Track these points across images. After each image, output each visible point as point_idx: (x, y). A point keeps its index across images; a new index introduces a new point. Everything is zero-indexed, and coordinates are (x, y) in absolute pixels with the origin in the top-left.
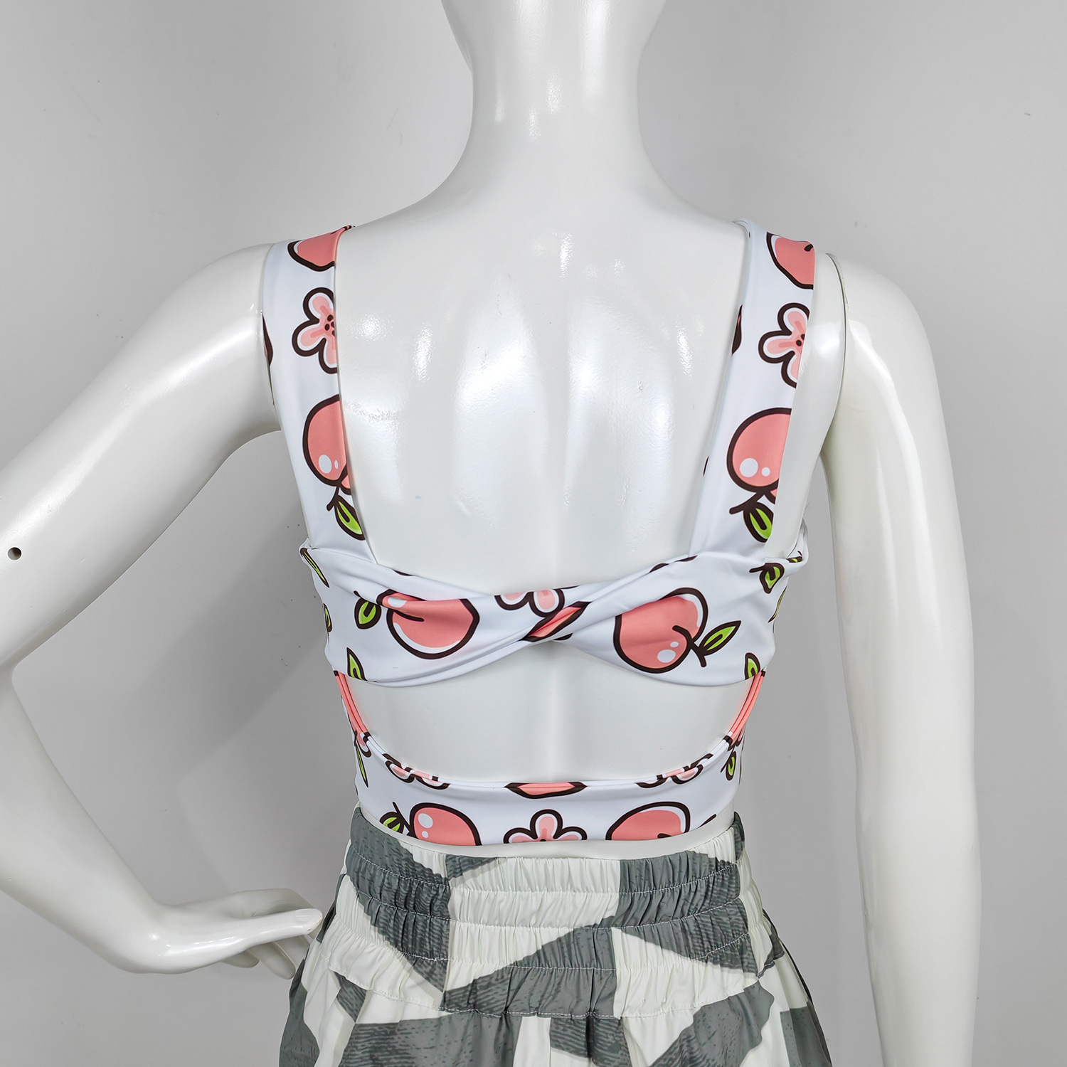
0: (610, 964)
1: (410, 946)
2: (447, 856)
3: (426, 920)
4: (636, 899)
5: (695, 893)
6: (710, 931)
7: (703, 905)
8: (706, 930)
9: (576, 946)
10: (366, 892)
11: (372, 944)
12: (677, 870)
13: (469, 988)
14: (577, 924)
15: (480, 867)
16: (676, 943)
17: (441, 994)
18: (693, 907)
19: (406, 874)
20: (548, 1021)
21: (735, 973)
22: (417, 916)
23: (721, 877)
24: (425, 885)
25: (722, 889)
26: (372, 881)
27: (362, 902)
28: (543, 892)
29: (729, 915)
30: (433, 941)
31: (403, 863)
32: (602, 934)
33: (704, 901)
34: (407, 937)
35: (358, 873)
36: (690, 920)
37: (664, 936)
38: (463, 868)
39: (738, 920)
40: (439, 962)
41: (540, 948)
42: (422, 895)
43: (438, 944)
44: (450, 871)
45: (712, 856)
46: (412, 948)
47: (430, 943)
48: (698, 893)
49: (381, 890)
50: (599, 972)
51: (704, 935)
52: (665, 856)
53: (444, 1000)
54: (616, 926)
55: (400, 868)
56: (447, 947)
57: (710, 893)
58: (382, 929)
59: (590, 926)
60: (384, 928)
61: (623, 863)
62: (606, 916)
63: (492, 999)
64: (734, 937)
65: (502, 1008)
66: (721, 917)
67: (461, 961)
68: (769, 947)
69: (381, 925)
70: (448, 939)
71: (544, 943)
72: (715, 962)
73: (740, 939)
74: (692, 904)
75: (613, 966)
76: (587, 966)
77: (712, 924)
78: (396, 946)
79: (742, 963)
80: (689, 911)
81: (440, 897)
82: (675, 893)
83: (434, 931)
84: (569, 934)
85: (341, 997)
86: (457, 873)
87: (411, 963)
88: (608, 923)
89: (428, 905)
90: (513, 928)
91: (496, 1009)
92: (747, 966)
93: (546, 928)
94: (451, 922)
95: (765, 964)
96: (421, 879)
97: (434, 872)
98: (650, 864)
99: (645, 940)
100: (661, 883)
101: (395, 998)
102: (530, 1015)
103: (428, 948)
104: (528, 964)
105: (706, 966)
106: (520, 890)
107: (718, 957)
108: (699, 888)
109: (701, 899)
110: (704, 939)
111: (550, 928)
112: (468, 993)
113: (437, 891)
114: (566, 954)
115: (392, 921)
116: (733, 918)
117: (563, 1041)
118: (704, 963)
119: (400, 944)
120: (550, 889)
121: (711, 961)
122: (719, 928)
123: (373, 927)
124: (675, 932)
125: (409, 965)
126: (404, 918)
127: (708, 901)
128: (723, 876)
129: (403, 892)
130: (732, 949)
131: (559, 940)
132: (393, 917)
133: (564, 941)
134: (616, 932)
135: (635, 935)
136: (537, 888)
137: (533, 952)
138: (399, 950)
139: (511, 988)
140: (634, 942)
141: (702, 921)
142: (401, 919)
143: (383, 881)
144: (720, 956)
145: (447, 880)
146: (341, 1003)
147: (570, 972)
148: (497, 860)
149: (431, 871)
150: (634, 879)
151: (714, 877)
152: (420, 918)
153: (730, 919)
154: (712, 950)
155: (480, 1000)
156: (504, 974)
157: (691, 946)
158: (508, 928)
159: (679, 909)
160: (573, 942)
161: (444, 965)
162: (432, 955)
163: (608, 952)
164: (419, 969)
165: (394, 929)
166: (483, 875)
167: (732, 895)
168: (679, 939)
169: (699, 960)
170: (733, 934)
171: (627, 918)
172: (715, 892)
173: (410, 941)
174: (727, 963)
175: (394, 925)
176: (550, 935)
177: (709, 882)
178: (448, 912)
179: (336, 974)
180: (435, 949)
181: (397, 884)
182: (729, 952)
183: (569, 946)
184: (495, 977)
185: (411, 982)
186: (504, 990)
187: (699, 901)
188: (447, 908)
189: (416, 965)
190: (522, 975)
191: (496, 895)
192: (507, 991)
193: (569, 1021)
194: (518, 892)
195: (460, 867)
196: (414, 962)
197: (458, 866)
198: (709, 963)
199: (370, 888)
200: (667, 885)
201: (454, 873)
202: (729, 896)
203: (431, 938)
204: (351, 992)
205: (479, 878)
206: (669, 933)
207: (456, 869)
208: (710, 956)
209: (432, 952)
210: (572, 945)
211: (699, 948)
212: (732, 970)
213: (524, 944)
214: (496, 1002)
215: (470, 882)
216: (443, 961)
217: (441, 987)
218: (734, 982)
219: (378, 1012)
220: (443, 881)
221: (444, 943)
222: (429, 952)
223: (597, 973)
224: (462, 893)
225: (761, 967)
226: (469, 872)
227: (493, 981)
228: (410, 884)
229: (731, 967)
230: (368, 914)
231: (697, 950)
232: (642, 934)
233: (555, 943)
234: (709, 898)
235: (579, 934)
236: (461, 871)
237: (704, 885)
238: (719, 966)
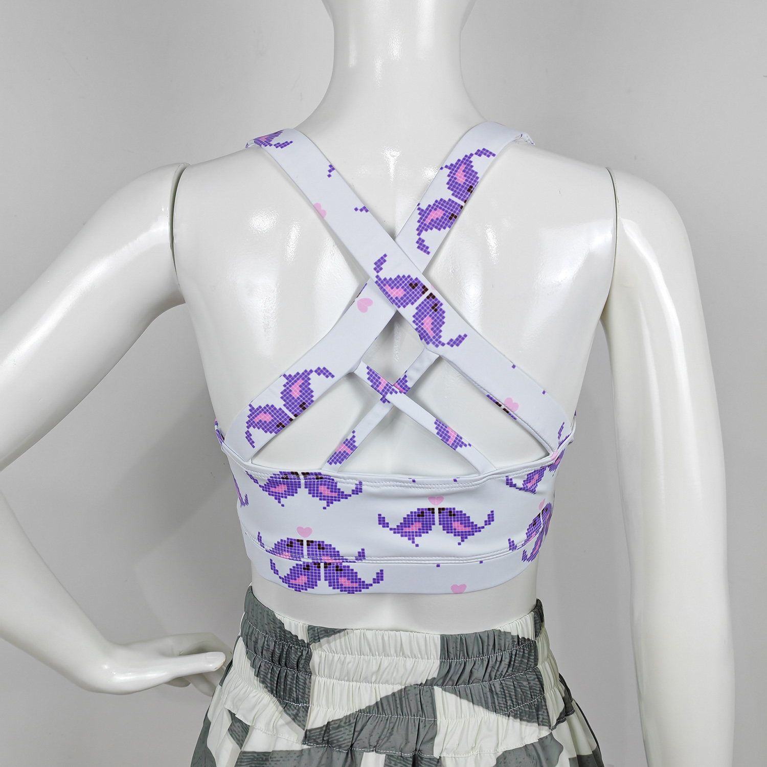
0: (433, 715)
1: (282, 693)
2: (309, 626)
3: (294, 674)
4: (453, 665)
5: (501, 662)
6: (512, 692)
7: (507, 671)
8: (509, 691)
9: (407, 700)
10: (253, 650)
11: (255, 690)
12: (486, 644)
13: (324, 728)
14: (407, 683)
15: (333, 636)
16: (485, 701)
17: (303, 732)
18: (499, 673)
19: (280, 639)
20: (383, 757)
21: (531, 726)
22: (288, 671)
23: (522, 650)
24: (293, 648)
25: (523, 660)
26: (256, 642)
27: (249, 658)
28: (381, 657)
29: (528, 680)
30: (299, 691)
31: (278, 630)
32: (427, 691)
33: (508, 669)
34: (280, 687)
35: (247, 636)
36: (497, 683)
37: (475, 695)
38: (320, 636)
39: (536, 684)
40: (303, 707)
41: (379, 700)
42: (291, 655)
43: (303, 693)
44: (311, 638)
45: (514, 633)
46: (284, 695)
47: (296, 692)
48: (502, 662)
49: (262, 650)
50: (424, 720)
51: (507, 695)
52: (476, 633)
53: (306, 736)
54: (438, 686)
55: (275, 634)
56: (310, 696)
57: (512, 663)
58: (262, 679)
59: (417, 685)
60: (263, 678)
62: (429, 678)
63: (342, 737)
64: (532, 698)
65: (348, 746)
66: (522, 682)
67: (319, 707)
68: (562, 706)
69: (262, 676)
70: (310, 689)
71: (382, 696)
72: (515, 717)
73: (537, 699)
74: (498, 670)
75: (435, 717)
76: (414, 716)
77: (514, 687)
78: (272, 693)
79: (538, 718)
80: (495, 676)
81: (304, 657)
82: (484, 661)
83: (300, 683)
84: (401, 690)
85: (231, 730)
86: (316, 640)
87: (282, 707)
88: (431, 683)
89: (296, 663)
90: (359, 684)
91: (343, 746)
92: (542, 721)
93: (384, 685)
94: (312, 677)
95: (557, 720)
96: (290, 643)
97: (300, 638)
98: (464, 639)
99: (460, 698)
100: (473, 653)
101: (270, 733)
102: (370, 751)
103: (295, 696)
104: (370, 711)
105: (508, 719)
106: (363, 654)
107: (518, 713)
108: (503, 659)
109: (505, 667)
110: (508, 698)
111: (387, 685)
112: (323, 732)
113: (302, 653)
114: (399, 706)
115: (270, 674)
116: (532, 682)
118: (507, 718)
119: (275, 692)
120: (387, 655)
121: (512, 716)
122: (520, 690)
123: (256, 677)
124: (485, 692)
125: (281, 708)
126: (278, 672)
127: (511, 669)
128: (524, 649)
129: (277, 651)
130: (530, 707)
131: (394, 694)
132: (270, 671)
133: (397, 695)
134: (437, 690)
135: (452, 693)
136: (377, 654)
137: (373, 702)
138: (274, 696)
139: (356, 730)
140: (451, 698)
141: (506, 684)
142: (276, 673)
143: (264, 643)
144: (520, 712)
145: (308, 644)
146: (231, 735)
147: (401, 719)
148: (346, 631)
149: (297, 637)
150: (451, 650)
151: (517, 650)
152: (290, 673)
153: (529, 683)
154: (514, 707)
155: (332, 738)
156: (351, 718)
157: (497, 704)
158: (354, 683)
159: (487, 674)
160: (404, 697)
161: (306, 709)
162: (297, 701)
163: (431, 705)
164: (288, 711)
165: (271, 680)
166: (335, 642)
167: (531, 665)
168: (487, 698)
169: (503, 714)
170: (531, 695)
171: (445, 679)
172: (516, 662)
173: (282, 690)
174: (525, 718)
175: (271, 677)
176: (386, 690)
177: (512, 654)
178: (310, 669)
179: (229, 711)
180: (300, 697)
181: (273, 646)
182: (527, 709)
183: (401, 699)
184: (344, 721)
185: (281, 722)
186: (350, 731)
187: (503, 669)
188: (309, 666)
189: (285, 708)
190: (365, 720)
191: (345, 658)
192: (353, 732)
193: (400, 757)
194: (362, 656)
195: (318, 635)
196: (284, 706)
197: (317, 635)
198: (511, 717)
199: (255, 648)
200: (478, 656)
201: (314, 639)
202: (529, 666)
203: (297, 688)
204: (239, 727)
205: (333, 644)
206: (479, 693)
207: (315, 636)
208: (512, 712)
209: (297, 699)
210: (403, 699)
211: (503, 705)
212: (529, 724)
213: (366, 696)
214: (344, 740)
215: (325, 647)
216: (306, 706)
217: (303, 726)
218: (531, 733)
219: (257, 743)
220: (306, 645)
221: (307, 693)
222: (295, 699)
223: (422, 721)
224: (320, 655)
225: (554, 722)
226: (325, 639)
227: (342, 724)
228: (282, 646)
229: (528, 721)
230: (253, 667)
231: (502, 707)
232: (458, 693)
233: (391, 697)
234: (512, 666)
235: (409, 690)
236: (319, 638)
237: (508, 656)
238: (519, 720)
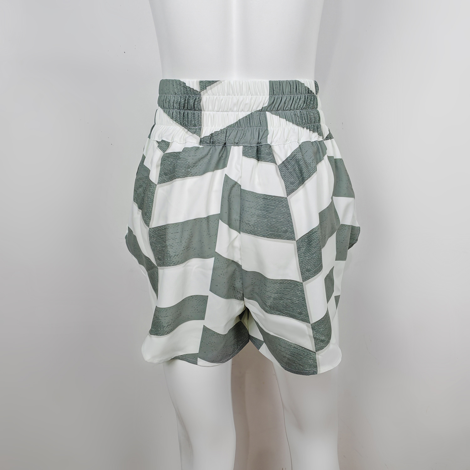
0: (266, 126)
2: (200, 81)
3: (192, 113)
4: (276, 98)
6: (305, 117)
9: (253, 119)
10: (167, 108)
11: (171, 126)
12: (292, 87)
13: (210, 136)
14: (253, 110)
15: (213, 84)
16: (292, 120)
17: (199, 138)
19: (184, 94)
20: (241, 147)
24: (191, 97)
25: (311, 102)
26: (169, 102)
27: (166, 113)
28: (238, 96)
29: (313, 113)
30: (195, 120)
31: (182, 88)
32: (262, 113)
33: (304, 105)
34: (185, 121)
35: (163, 101)
36: (298, 111)
37: (287, 116)
40: (198, 128)
41: (238, 120)
42: (190, 101)
43: (197, 121)
44: (201, 88)
46: (187, 124)
48: (301, 99)
49: (173, 104)
50: (261, 129)
52: (287, 81)
53: (201, 141)
54: (268, 111)
55: (181, 92)
56: (201, 121)
57: (306, 101)
59: (257, 111)
60: (175, 119)
61: (270, 82)
62: (264, 107)
63: (220, 138)
65: (223, 142)
66: (310, 113)
67: (207, 127)
69: (175, 117)
70: (201, 118)
71: (240, 118)
72: (307, 129)
73: (317, 124)
74: (298, 104)
75: (267, 127)
79: (318, 132)
80: (297, 107)
81: (197, 100)
82: (291, 97)
83: (196, 116)
84: (250, 114)
85: (159, 146)
86: (204, 88)
88: (263, 110)
89: (193, 104)
91: (221, 142)
92: (319, 134)
93: (241, 112)
94: (202, 112)
96: (190, 94)
97: (195, 90)
98: (281, 83)
99: (279, 117)
101: (182, 143)
102: (235, 146)
103: (194, 123)
104: (233, 126)
107: (309, 127)
110: (303, 119)
111: (243, 112)
112: (210, 137)
113: (196, 98)
114: (248, 122)
115: (178, 115)
116: (315, 115)
117: (248, 154)
118: (303, 128)
119: (182, 123)
122: (309, 117)
123: (171, 119)
124: (291, 115)
125: (186, 130)
126: (183, 113)
128: (311, 97)
129: (183, 101)
131: (246, 116)
132: (179, 113)
133: (248, 117)
135: (275, 115)
137: (235, 121)
138: (182, 126)
139: (227, 136)
140: (275, 118)
143: (174, 100)
145: (200, 92)
146: (160, 148)
147: (250, 129)
148: (220, 81)
149: (193, 89)
150: (275, 89)
151: (308, 96)
152: (190, 112)
154: (306, 124)
155: (215, 139)
156: (224, 130)
157: (298, 121)
158: (225, 113)
159: (293, 105)
160: (251, 117)
161: (200, 129)
162: (195, 126)
163: (265, 121)
165: (179, 119)
166: (214, 88)
167: (315, 106)
168: (293, 118)
169: (301, 127)
171: (272, 107)
172: (308, 102)
174: (312, 130)
176: (243, 115)
177: (305, 97)
178: (201, 107)
179: (157, 141)
180: (196, 123)
181: (180, 99)
182: (313, 127)
183: (249, 119)
184: (220, 131)
185: (187, 136)
186: (224, 136)
187: (301, 104)
188: (200, 105)
189: (189, 130)
190: (231, 131)
191: (220, 98)
192: (225, 136)
193: (250, 147)
194: (229, 96)
195: (206, 85)
198: (305, 128)
199: (169, 105)
200: (288, 94)
204: (164, 144)
205: (213, 90)
206: (289, 116)
208: (305, 126)
210: (251, 119)
213: (232, 119)
214: (221, 140)
215: (209, 92)
216: (200, 127)
217: (200, 136)
218: (315, 137)
219: (176, 147)
220: (198, 93)
224: (207, 98)
226: (209, 87)
227: (220, 133)
228: (185, 97)
229: (313, 132)
230: (169, 116)
231: (300, 123)
232: (278, 114)
233: (245, 118)
234: (306, 103)
235: (254, 114)
236: (206, 87)
237: (303, 97)
238: (309, 130)
